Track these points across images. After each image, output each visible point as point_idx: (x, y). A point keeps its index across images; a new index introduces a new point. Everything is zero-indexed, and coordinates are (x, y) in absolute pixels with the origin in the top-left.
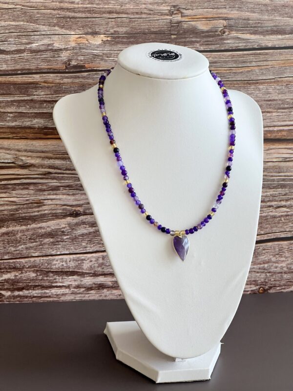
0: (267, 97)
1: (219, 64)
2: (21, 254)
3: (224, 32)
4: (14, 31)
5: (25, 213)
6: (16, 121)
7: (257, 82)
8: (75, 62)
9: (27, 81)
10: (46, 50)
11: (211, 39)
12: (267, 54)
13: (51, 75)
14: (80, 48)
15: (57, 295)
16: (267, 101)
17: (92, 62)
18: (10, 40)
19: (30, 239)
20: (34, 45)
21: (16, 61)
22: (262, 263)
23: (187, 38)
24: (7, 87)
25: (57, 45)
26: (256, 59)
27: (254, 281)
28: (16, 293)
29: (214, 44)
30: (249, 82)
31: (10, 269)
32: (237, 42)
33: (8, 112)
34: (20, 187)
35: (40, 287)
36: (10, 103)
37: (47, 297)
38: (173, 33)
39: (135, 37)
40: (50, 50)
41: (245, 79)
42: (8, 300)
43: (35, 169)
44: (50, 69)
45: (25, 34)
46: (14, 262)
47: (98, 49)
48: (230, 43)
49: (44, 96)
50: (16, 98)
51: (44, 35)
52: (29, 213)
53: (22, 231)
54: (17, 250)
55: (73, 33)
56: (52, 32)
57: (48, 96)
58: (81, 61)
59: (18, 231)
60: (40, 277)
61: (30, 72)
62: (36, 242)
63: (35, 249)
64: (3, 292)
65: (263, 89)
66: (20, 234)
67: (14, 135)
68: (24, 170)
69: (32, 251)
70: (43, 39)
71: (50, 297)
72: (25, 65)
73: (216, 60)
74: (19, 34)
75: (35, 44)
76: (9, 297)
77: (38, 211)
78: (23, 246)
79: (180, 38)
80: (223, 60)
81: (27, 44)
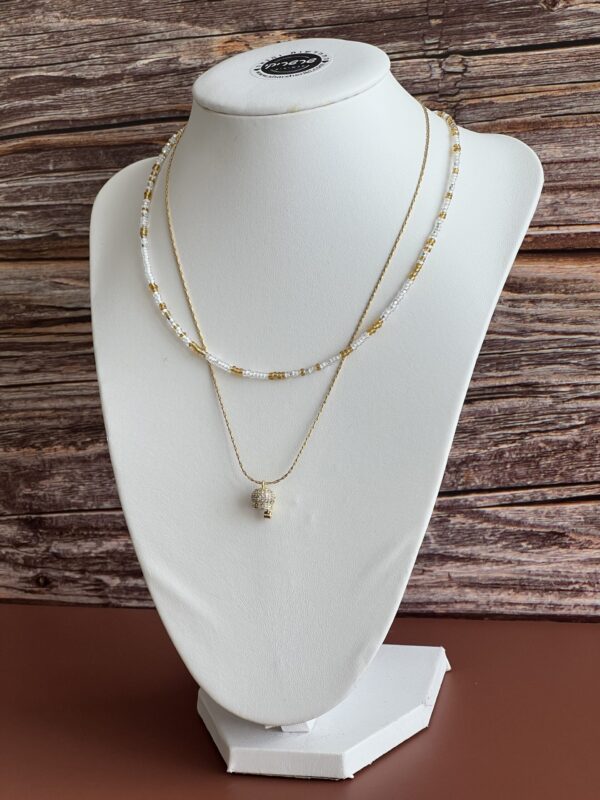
1: (545, 77)
3: (555, 3)
4: (99, 37)
9: (130, 138)
10: (165, 73)
11: (524, 20)
13: (178, 123)
18: (93, 55)
20: (140, 64)
21: (107, 100)
23: (466, 22)
24: (92, 153)
25: (185, 60)
28: (132, 582)
29: (531, 32)
31: (116, 529)
32: (588, 22)
38: (433, 13)
39: (349, 30)
40: (175, 71)
42: (115, 595)
44: (175, 111)
45: (122, 41)
48: (571, 26)
51: (158, 41)
55: (217, 32)
56: (175, 34)
61: (135, 121)
64: (105, 578)
70: (158, 50)
72: (125, 106)
73: (537, 67)
74: (109, 42)
75: (142, 62)
76: (117, 589)
79: (451, 25)
80: (556, 66)
81: (126, 62)
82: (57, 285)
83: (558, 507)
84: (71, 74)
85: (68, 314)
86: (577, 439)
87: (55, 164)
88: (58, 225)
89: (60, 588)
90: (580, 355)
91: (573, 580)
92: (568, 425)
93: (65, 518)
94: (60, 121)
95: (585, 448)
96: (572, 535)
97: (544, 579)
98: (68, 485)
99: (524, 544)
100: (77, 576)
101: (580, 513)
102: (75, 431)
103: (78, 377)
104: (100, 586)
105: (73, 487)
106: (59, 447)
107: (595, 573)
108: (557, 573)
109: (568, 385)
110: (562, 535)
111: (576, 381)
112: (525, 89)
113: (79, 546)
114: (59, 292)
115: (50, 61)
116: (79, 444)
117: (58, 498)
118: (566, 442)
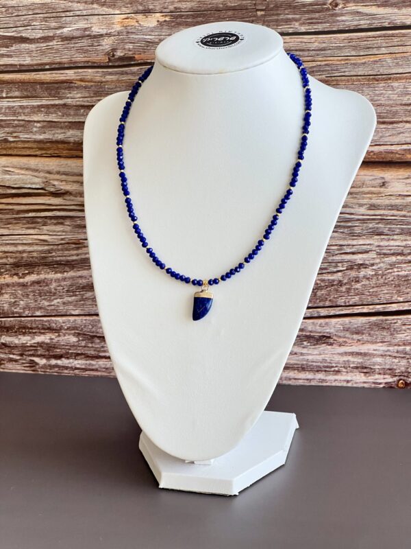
0: (405, 100)
1: (329, 52)
2: (57, 310)
3: (337, 5)
4: (39, 11)
5: (59, 256)
6: (45, 133)
7: (388, 78)
8: (122, 52)
9: (57, 78)
11: (317, 15)
12: (404, 35)
13: (90, 70)
14: (128, 33)
15: (107, 369)
16: (405, 105)
17: (145, 52)
18: (34, 23)
19: (67, 291)
20: (65, 30)
21: (43, 53)
22: (401, 344)
23: (280, 14)
24: (32, 87)
25: (96, 30)
26: (386, 43)
27: (390, 369)
28: (53, 362)
29: (321, 23)
30: (376, 77)
31: (44, 329)
32: (357, 18)
33: (35, 121)
34: (53, 221)
35: (83, 356)
36: (36, 110)
37: (93, 370)
38: (260, 7)
39: (204, 16)
40: (88, 36)
41: (370, 73)
42: (42, 370)
43: (72, 198)
44: (88, 62)
46: (48, 321)
47: (153, 34)
48: (347, 21)
49: (81, 99)
50: (44, 102)
51: (79, 16)
52: (65, 256)
53: (58, 280)
54: (51, 305)
55: (118, 12)
56: (90, 12)
57: (86, 99)
58: (130, 51)
59: (52, 280)
60: (83, 343)
61: (61, 67)
62: (76, 295)
63: (75, 306)
64: (36, 359)
65: (398, 88)
66: (54, 285)
67: (44, 152)
68: (57, 199)
69: (71, 307)
70: (77, 22)
71: (97, 370)
72: (54, 57)
73: (324, 45)
74: (46, 15)
75: (67, 29)
76: (44, 366)
77: (78, 255)
78: (58, 300)
79: (270, 15)
80: (336, 45)
81: (57, 29)
82: (7, 172)
83: (327, 320)
84: (19, 35)
85: (14, 191)
86: (341, 279)
87: (7, 94)
88: (8, 133)
89: (6, 365)
90: (344, 227)
91: (334, 365)
92: (335, 270)
93: (11, 321)
94: (11, 65)
95: (345, 284)
96: (335, 338)
97: (317, 364)
98: (13, 300)
99: (305, 343)
100: (18, 358)
101: (341, 324)
102: (18, 266)
103: (20, 232)
104: (33, 364)
105: (15, 302)
106: (7, 276)
107: (348, 361)
108: (324, 361)
109: (336, 245)
110: (329, 337)
111: (341, 243)
112: (316, 59)
113: (20, 339)
114: (8, 177)
115: (6, 26)
116: (20, 274)
117: (6, 308)
118: (333, 281)
